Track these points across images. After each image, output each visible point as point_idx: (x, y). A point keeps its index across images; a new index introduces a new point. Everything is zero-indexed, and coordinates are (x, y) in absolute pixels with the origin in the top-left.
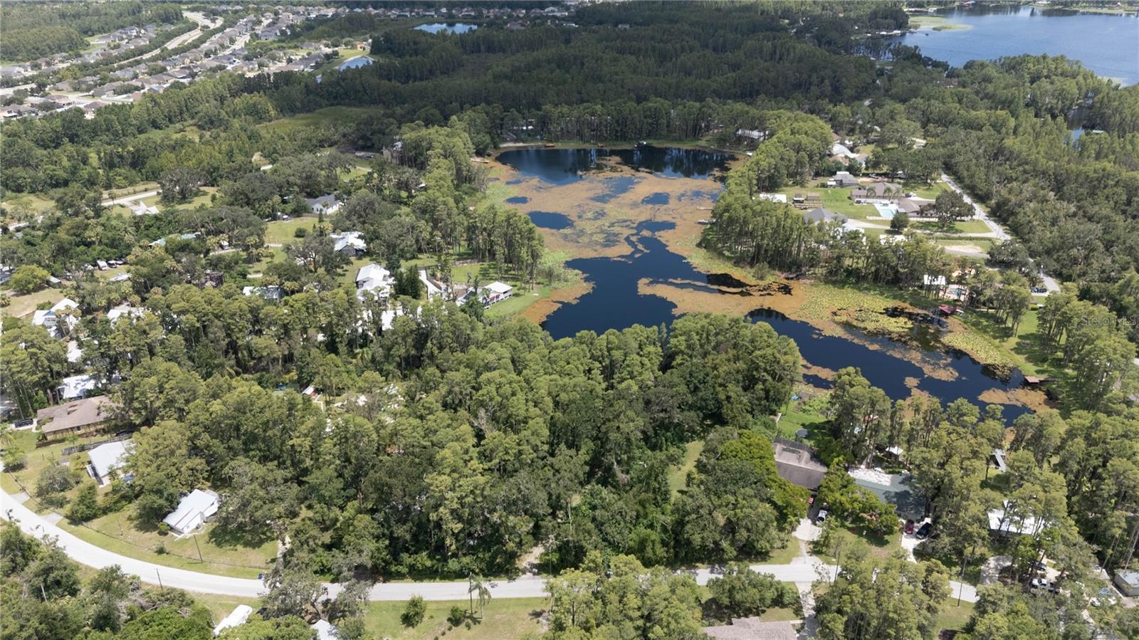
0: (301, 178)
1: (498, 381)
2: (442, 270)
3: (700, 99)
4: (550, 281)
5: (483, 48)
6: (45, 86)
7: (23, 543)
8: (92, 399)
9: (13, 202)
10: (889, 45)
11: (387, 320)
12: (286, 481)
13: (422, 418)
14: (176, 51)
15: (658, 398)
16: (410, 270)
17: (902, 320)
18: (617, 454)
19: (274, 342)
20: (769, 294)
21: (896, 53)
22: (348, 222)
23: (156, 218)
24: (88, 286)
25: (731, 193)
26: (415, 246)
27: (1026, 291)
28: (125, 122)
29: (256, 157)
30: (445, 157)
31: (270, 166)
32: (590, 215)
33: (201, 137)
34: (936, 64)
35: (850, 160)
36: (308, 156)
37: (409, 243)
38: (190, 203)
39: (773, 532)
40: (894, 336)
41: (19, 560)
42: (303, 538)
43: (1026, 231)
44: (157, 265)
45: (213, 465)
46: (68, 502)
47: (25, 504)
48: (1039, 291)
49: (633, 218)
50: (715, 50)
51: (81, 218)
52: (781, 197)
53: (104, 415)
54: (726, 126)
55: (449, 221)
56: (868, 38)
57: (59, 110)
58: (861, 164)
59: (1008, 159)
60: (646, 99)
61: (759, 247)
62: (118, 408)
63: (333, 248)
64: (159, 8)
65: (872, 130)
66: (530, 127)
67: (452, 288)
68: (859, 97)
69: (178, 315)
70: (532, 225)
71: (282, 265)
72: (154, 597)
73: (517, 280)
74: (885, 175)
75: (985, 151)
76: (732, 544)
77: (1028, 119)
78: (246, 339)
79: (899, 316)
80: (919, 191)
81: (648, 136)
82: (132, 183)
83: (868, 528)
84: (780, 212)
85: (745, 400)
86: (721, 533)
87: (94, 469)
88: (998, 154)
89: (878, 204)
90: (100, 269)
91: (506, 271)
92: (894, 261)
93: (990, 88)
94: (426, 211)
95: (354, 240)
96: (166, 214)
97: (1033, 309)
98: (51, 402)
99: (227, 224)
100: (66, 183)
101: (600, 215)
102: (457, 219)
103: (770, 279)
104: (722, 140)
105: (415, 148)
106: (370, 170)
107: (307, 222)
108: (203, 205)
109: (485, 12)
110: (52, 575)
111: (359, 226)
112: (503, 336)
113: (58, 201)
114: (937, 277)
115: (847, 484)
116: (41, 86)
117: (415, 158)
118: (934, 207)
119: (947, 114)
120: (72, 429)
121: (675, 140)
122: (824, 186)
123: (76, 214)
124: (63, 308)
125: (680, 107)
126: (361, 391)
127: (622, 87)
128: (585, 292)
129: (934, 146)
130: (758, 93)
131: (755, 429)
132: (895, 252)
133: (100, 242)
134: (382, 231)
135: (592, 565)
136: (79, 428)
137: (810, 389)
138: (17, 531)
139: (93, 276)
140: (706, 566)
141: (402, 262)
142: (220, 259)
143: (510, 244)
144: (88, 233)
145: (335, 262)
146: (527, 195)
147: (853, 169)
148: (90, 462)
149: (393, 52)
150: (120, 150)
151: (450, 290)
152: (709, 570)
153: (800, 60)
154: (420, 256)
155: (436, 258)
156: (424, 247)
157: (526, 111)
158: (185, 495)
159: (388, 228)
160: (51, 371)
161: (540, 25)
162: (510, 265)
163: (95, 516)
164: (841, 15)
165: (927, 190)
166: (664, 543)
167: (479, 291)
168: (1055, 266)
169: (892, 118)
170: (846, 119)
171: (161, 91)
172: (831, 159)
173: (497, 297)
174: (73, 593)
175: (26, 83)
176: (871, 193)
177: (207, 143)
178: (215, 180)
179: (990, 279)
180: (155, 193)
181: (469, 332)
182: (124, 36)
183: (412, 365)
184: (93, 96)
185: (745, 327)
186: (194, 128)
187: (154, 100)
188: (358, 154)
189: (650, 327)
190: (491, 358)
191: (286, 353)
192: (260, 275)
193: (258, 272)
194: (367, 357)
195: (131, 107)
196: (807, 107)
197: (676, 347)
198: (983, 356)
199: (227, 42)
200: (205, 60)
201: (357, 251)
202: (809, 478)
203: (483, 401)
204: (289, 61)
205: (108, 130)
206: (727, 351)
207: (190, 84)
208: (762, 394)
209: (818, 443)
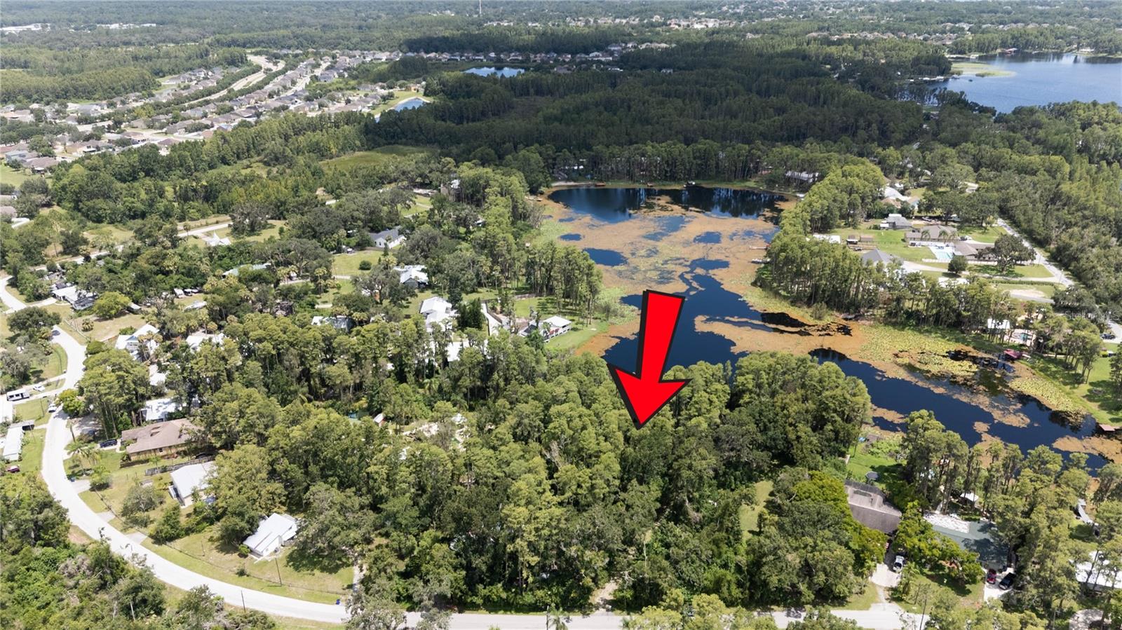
0: (364, 213)
1: (568, 414)
2: (503, 304)
3: (748, 142)
4: (607, 317)
5: (532, 91)
6: (120, 123)
7: (113, 561)
8: (173, 422)
9: (94, 231)
10: (934, 90)
11: (453, 353)
12: (362, 508)
13: (494, 448)
14: (242, 92)
15: (728, 436)
16: (473, 304)
17: (966, 364)
18: (689, 492)
19: (346, 370)
20: (829, 334)
21: (941, 98)
22: (411, 256)
23: (229, 249)
24: (168, 313)
25: (786, 233)
26: (475, 281)
27: (1096, 338)
28: (197, 158)
29: (321, 192)
30: (502, 195)
31: (335, 201)
32: (643, 252)
33: (269, 173)
34: (983, 110)
35: (903, 203)
36: (371, 193)
37: (470, 277)
38: (258, 235)
39: (852, 577)
40: (960, 380)
41: (109, 577)
42: (381, 565)
43: (1089, 276)
44: (231, 295)
45: (290, 489)
46: (152, 522)
47: (111, 522)
48: (1106, 337)
49: (686, 256)
50: (759, 93)
51: (158, 248)
52: (835, 238)
53: (185, 437)
54: (777, 168)
55: (508, 257)
56: (911, 84)
57: (135, 146)
58: (913, 207)
59: (1065, 205)
60: (694, 141)
61: (816, 287)
62: (199, 431)
63: (398, 280)
64: (225, 52)
65: (922, 174)
66: (581, 167)
67: (514, 322)
68: (908, 140)
70: (591, 262)
71: (350, 296)
72: (238, 619)
73: (575, 315)
74: (939, 218)
75: (1041, 196)
76: (809, 588)
77: (1082, 166)
78: (317, 368)
79: (963, 359)
80: (974, 234)
81: (697, 177)
82: (204, 216)
83: (948, 576)
84: (838, 253)
85: (815, 440)
86: (798, 574)
87: (176, 490)
88: (1056, 198)
89: (933, 247)
90: (177, 297)
91: (564, 306)
92: (955, 303)
93: (1041, 134)
94: (487, 247)
95: (416, 273)
96: (238, 245)
97: (1104, 356)
98: (134, 424)
99: (296, 256)
100: (143, 215)
101: (653, 252)
102: (516, 254)
103: (827, 319)
104: (771, 181)
105: (473, 185)
106: (431, 207)
107: (371, 256)
108: (272, 237)
109: (532, 56)
110: (140, 594)
111: (421, 260)
112: (568, 370)
113: (136, 232)
114: (1001, 321)
115: (925, 530)
116: (118, 123)
117: (473, 195)
118: (993, 251)
119: (999, 158)
120: (155, 450)
121: (724, 181)
122: (876, 228)
123: (154, 244)
124: (145, 334)
125: (730, 149)
126: (434, 420)
127: (670, 129)
129: (987, 190)
130: (805, 136)
131: (825, 470)
132: (957, 295)
133: (177, 271)
134: (445, 265)
135: (673, 603)
136: (161, 450)
137: (877, 431)
138: (108, 550)
139: (173, 303)
140: (781, 608)
141: (464, 295)
142: (290, 289)
143: (569, 280)
144: (166, 263)
145: (400, 294)
146: (580, 232)
147: (905, 212)
148: (172, 483)
150: (194, 184)
151: (511, 323)
152: (785, 613)
153: (845, 105)
154: (479, 290)
155: (497, 292)
156: (483, 281)
157: (577, 152)
158: (263, 518)
159: (450, 261)
160: (137, 393)
161: (586, 69)
162: (568, 300)
163: (178, 537)
164: (883, 61)
165: (983, 233)
166: (740, 584)
167: (541, 324)
169: (943, 162)
170: (896, 162)
171: (230, 130)
172: (883, 202)
173: (557, 331)
174: (159, 612)
175: (103, 120)
176: (925, 236)
177: (275, 178)
178: (282, 213)
179: (1059, 324)
180: (226, 225)
181: (533, 364)
182: (193, 78)
183: (477, 396)
184: (166, 133)
185: (813, 367)
186: (260, 164)
187: (223, 138)
188: (416, 191)
189: (715, 364)
190: (559, 391)
191: (358, 381)
192: (329, 306)
193: (325, 302)
194: (435, 387)
195: (204, 143)
196: (856, 150)
197: (743, 385)
198: (1055, 402)
199: (289, 84)
200: (269, 101)
201: (419, 283)
202: (883, 522)
203: (554, 434)
204: (348, 101)
205: (182, 166)
206: (795, 391)
207: (256, 122)
208: (832, 435)
209: (890, 486)
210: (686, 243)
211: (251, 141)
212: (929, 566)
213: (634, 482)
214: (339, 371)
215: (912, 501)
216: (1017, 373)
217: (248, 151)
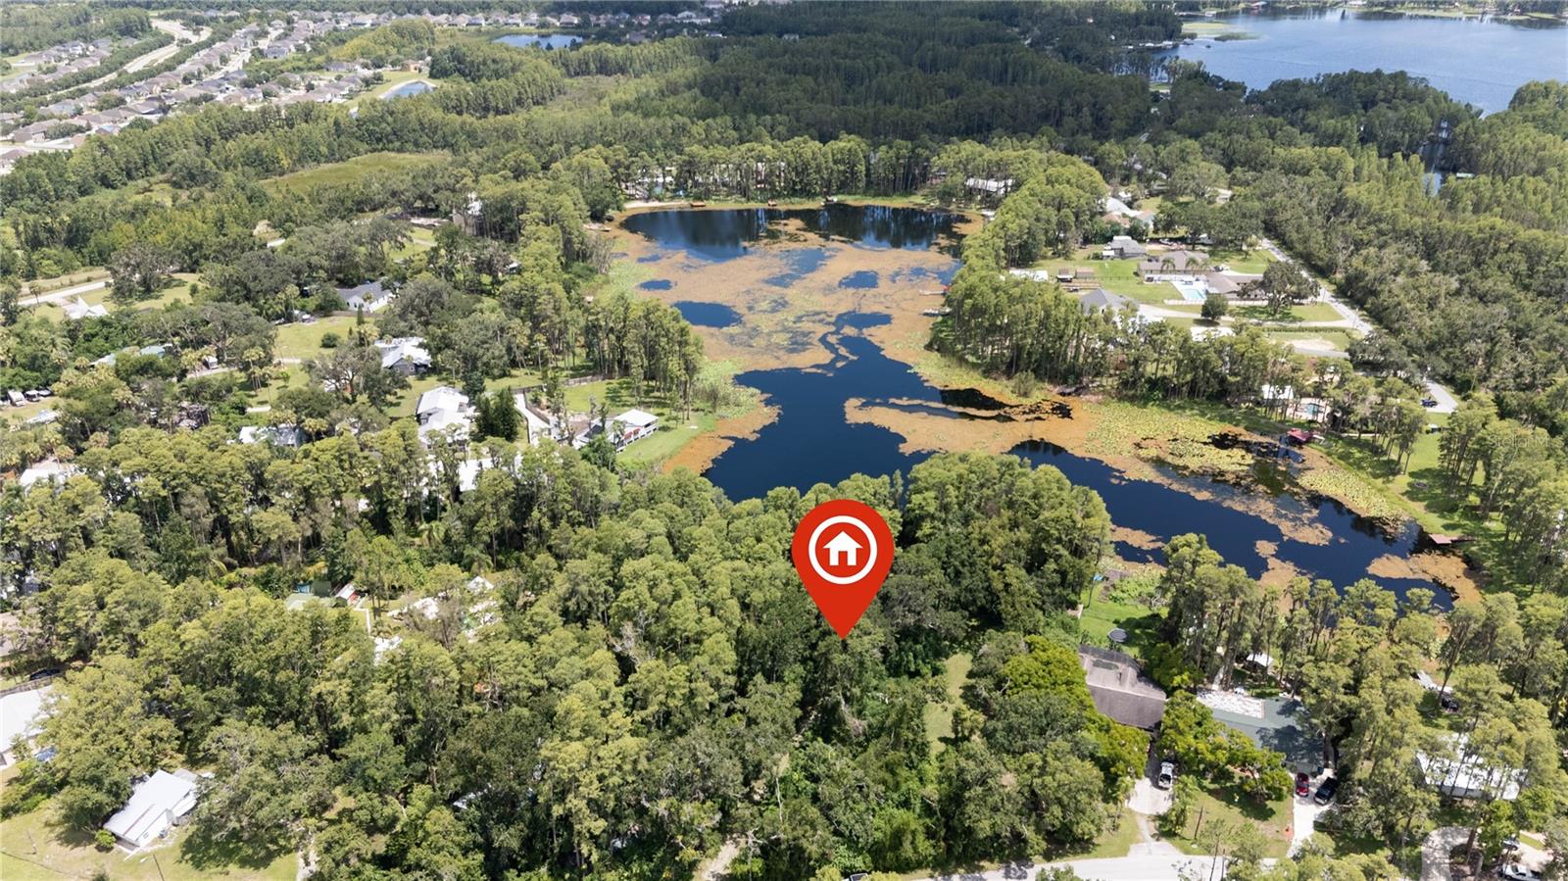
0: (329, 257)
1: (651, 574)
2: (550, 394)
4: (714, 406)
5: (592, 67)
10: (1163, 60)
11: (467, 478)
13: (530, 640)
14: (140, 76)
15: (902, 592)
16: (501, 396)
17: (1237, 453)
18: (845, 687)
19: (289, 516)
20: (1039, 418)
21: (1172, 70)
22: (402, 324)
23: (103, 323)
25: (972, 269)
26: (506, 358)
29: (261, 228)
30: (547, 223)
31: (282, 241)
32: (765, 305)
33: (176, 199)
34: (1229, 86)
35: (1132, 219)
36: (339, 226)
37: (497, 353)
38: (157, 298)
39: (1100, 807)
40: (1230, 477)
43: (1394, 317)
44: (99, 398)
45: (189, 727)
48: (1426, 404)
49: (828, 309)
50: (922, 67)
52: (1041, 274)
54: (953, 174)
55: (556, 319)
56: (1130, 51)
58: (1147, 225)
59: (1351, 216)
61: (1018, 349)
63: (380, 365)
64: (117, 15)
65: (1155, 178)
66: (669, 179)
67: (566, 421)
68: (1133, 130)
69: (133, 478)
70: (684, 323)
71: (300, 392)
73: (664, 405)
74: (1183, 240)
75: (1319, 204)
76: (1038, 832)
77: (1370, 161)
78: (243, 513)
79: (1232, 447)
80: (1232, 262)
82: (67, 269)
83: (1240, 790)
84: (1049, 297)
85: (1031, 588)
86: (1019, 812)
88: (1338, 207)
90: (13, 404)
91: (647, 393)
92: (1218, 365)
93: (1311, 117)
94: (522, 304)
96: (120, 315)
97: (1429, 432)
99: (215, 330)
101: (780, 305)
102: (568, 315)
103: (1037, 396)
104: (946, 195)
105: (501, 211)
106: (435, 244)
107: (340, 325)
108: (177, 301)
109: (593, 18)
111: (419, 328)
112: (651, 499)
114: (1282, 388)
117: (503, 225)
118: (1262, 285)
119: (1258, 153)
121: (878, 195)
122: (1098, 257)
125: (885, 148)
128: (767, 422)
129: (1245, 198)
130: (990, 128)
132: (1219, 352)
133: (14, 362)
134: (455, 336)
137: (1119, 564)
141: (488, 382)
142: (203, 385)
143: (651, 353)
145: (382, 386)
146: (670, 277)
147: (1137, 233)
149: (463, 74)
150: (49, 220)
151: (563, 425)
153: (1043, 81)
154: (514, 372)
155: (539, 374)
156: (520, 358)
157: (663, 156)
158: (142, 780)
159: (464, 331)
161: (673, 36)
162: (652, 383)
164: (1090, 20)
165: (1244, 260)
166: (930, 834)
167: (609, 424)
168: (1444, 368)
169: (1183, 160)
170: (1119, 162)
171: (116, 133)
172: (1105, 219)
173: (636, 432)
176: (1168, 266)
177: (183, 207)
178: (196, 262)
179: (1363, 390)
180: (102, 284)
181: (596, 492)
182: (64, 55)
183: (508, 546)
184: (13, 141)
185: (1024, 475)
186: (166, 186)
187: (102, 145)
188: (415, 221)
189: (877, 477)
190: (637, 536)
191: (309, 533)
192: (267, 408)
193: (262, 403)
194: (439, 536)
195: (69, 155)
196: (1062, 145)
197: (921, 507)
198: (1363, 504)
199: (216, 63)
200: (184, 89)
201: (417, 366)
202: (1140, 710)
203: (629, 609)
204: (310, 88)
205: (34, 191)
206: (999, 515)
207: (160, 121)
208: (1057, 578)
209: (1145, 652)
210: (828, 290)
211: (148, 149)
212: (1210, 776)
213: (759, 678)
214: (275, 520)
215: (1181, 673)
216: (1308, 464)
217: (145, 165)
